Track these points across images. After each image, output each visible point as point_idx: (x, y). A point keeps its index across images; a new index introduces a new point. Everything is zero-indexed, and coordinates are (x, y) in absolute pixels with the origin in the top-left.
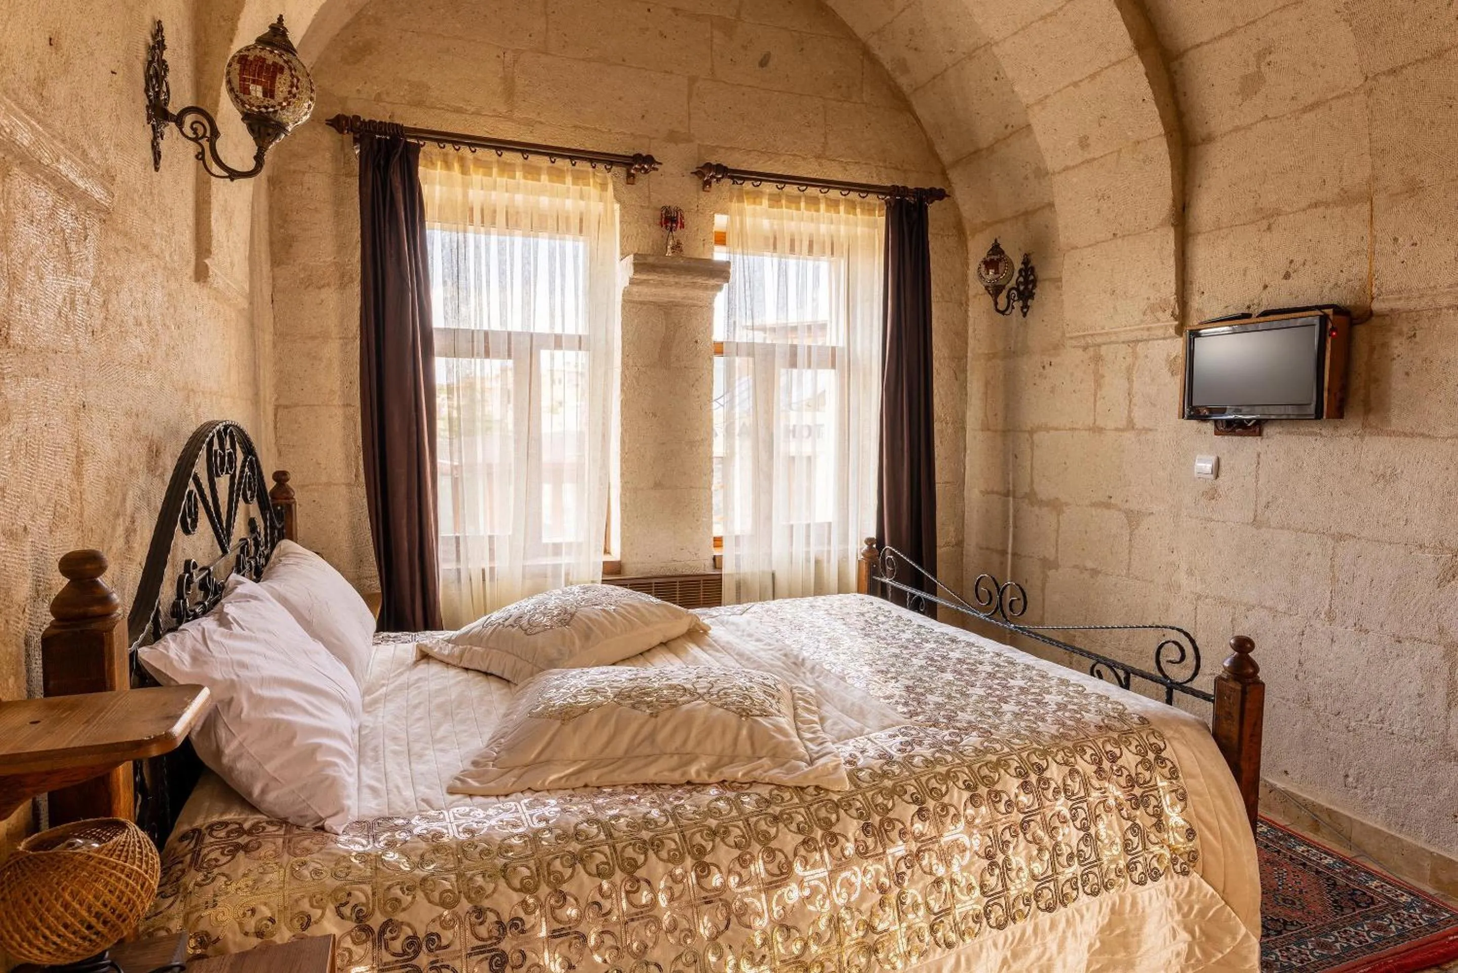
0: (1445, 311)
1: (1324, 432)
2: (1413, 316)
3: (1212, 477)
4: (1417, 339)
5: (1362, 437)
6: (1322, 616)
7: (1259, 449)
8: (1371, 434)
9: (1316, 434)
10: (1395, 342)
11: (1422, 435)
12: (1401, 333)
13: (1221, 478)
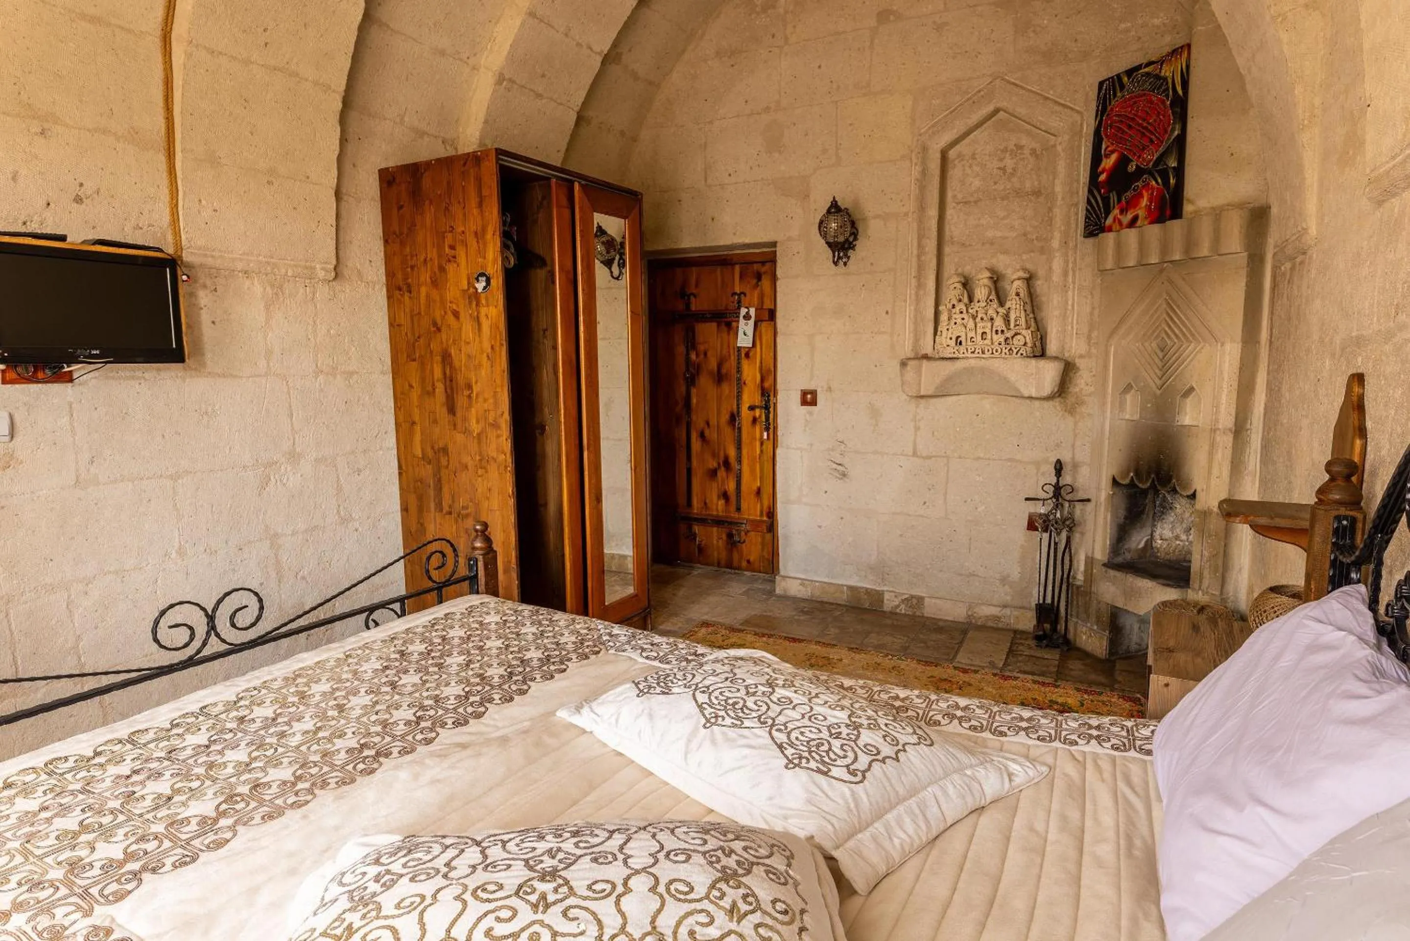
0: (236, 273)
1: (146, 375)
2: (215, 273)
3: (7, 439)
4: (218, 293)
5: (184, 380)
6: (174, 555)
7: (69, 399)
8: (191, 377)
9: (139, 378)
10: (201, 293)
11: (231, 375)
12: (205, 286)
13: (18, 439)
